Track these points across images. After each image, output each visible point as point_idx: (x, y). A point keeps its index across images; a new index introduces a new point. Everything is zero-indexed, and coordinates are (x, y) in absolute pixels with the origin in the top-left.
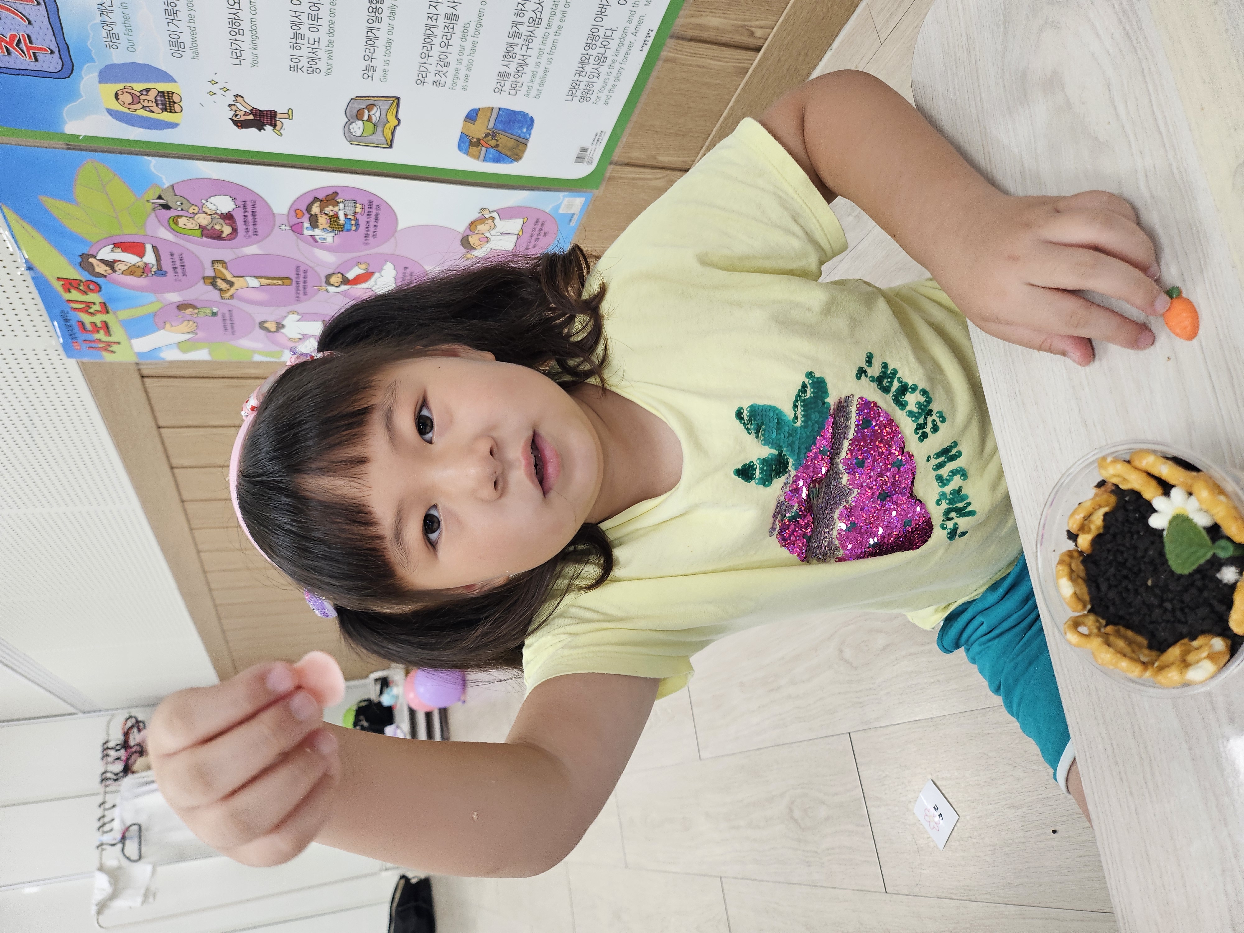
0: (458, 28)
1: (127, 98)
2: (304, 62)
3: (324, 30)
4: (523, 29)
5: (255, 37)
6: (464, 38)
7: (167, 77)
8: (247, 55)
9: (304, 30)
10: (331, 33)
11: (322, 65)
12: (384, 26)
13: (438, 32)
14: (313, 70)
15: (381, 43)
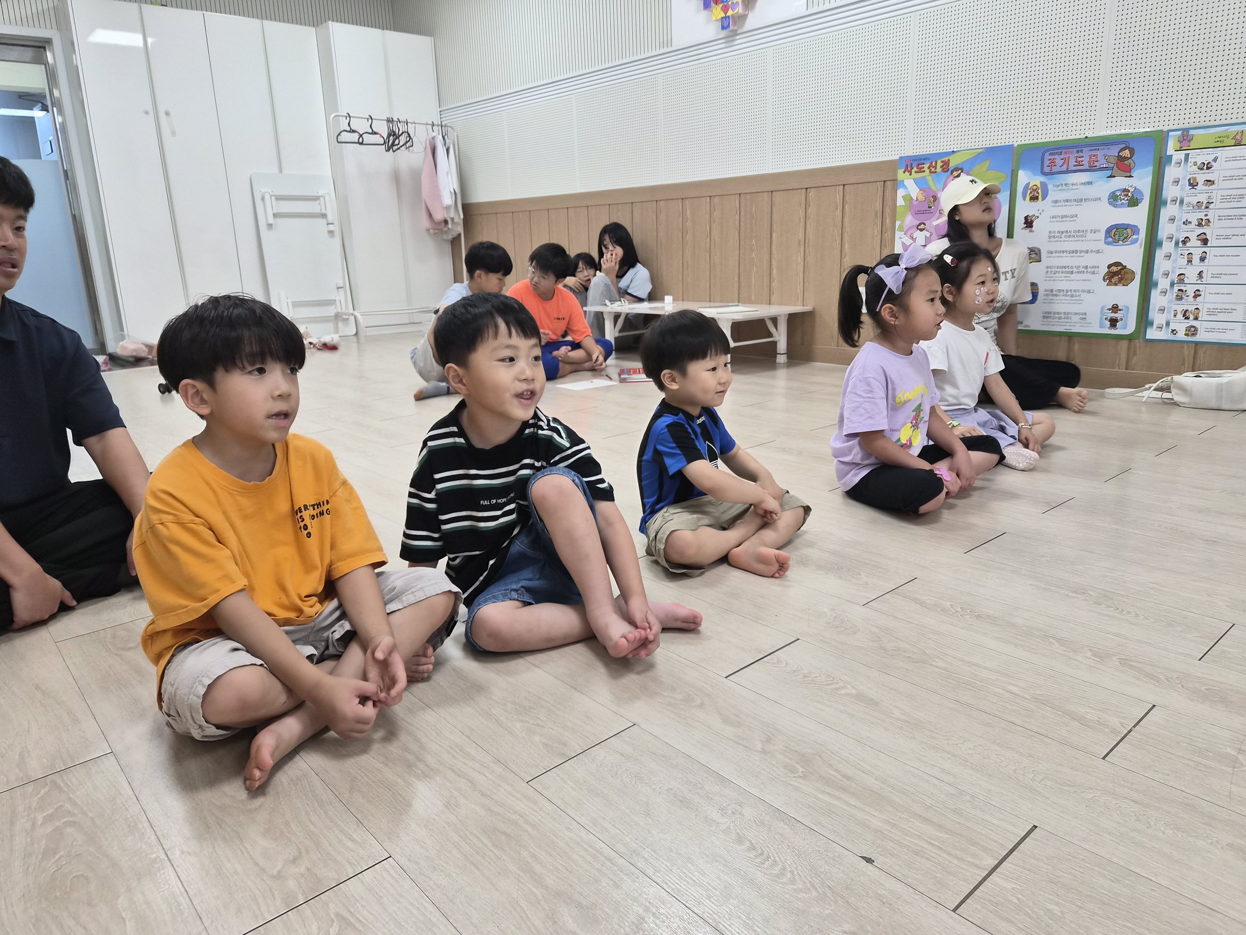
0: (1068, 275)
1: (1035, 188)
2: (1052, 235)
3: (1065, 239)
4: (1069, 293)
5: (1061, 221)
6: (1065, 277)
7: (1044, 198)
8: (1054, 220)
9: (1065, 234)
10: (1064, 241)
11: (1052, 239)
12: (1068, 255)
13: (1067, 270)
14: (1050, 237)
15: (1061, 254)
